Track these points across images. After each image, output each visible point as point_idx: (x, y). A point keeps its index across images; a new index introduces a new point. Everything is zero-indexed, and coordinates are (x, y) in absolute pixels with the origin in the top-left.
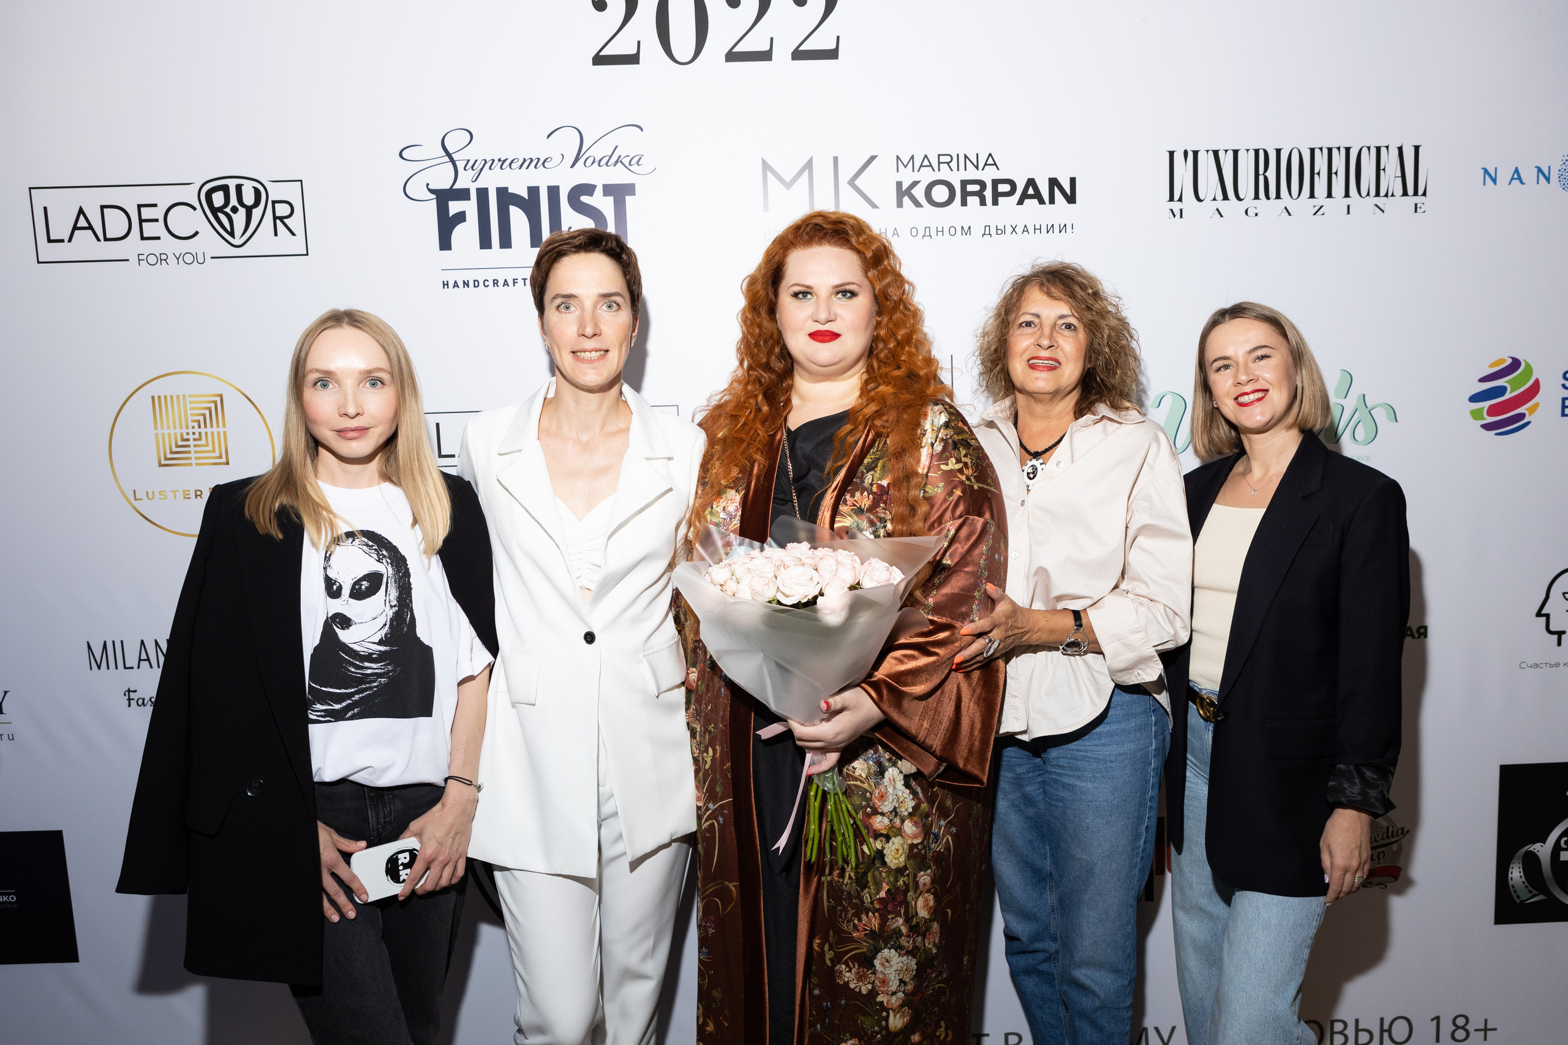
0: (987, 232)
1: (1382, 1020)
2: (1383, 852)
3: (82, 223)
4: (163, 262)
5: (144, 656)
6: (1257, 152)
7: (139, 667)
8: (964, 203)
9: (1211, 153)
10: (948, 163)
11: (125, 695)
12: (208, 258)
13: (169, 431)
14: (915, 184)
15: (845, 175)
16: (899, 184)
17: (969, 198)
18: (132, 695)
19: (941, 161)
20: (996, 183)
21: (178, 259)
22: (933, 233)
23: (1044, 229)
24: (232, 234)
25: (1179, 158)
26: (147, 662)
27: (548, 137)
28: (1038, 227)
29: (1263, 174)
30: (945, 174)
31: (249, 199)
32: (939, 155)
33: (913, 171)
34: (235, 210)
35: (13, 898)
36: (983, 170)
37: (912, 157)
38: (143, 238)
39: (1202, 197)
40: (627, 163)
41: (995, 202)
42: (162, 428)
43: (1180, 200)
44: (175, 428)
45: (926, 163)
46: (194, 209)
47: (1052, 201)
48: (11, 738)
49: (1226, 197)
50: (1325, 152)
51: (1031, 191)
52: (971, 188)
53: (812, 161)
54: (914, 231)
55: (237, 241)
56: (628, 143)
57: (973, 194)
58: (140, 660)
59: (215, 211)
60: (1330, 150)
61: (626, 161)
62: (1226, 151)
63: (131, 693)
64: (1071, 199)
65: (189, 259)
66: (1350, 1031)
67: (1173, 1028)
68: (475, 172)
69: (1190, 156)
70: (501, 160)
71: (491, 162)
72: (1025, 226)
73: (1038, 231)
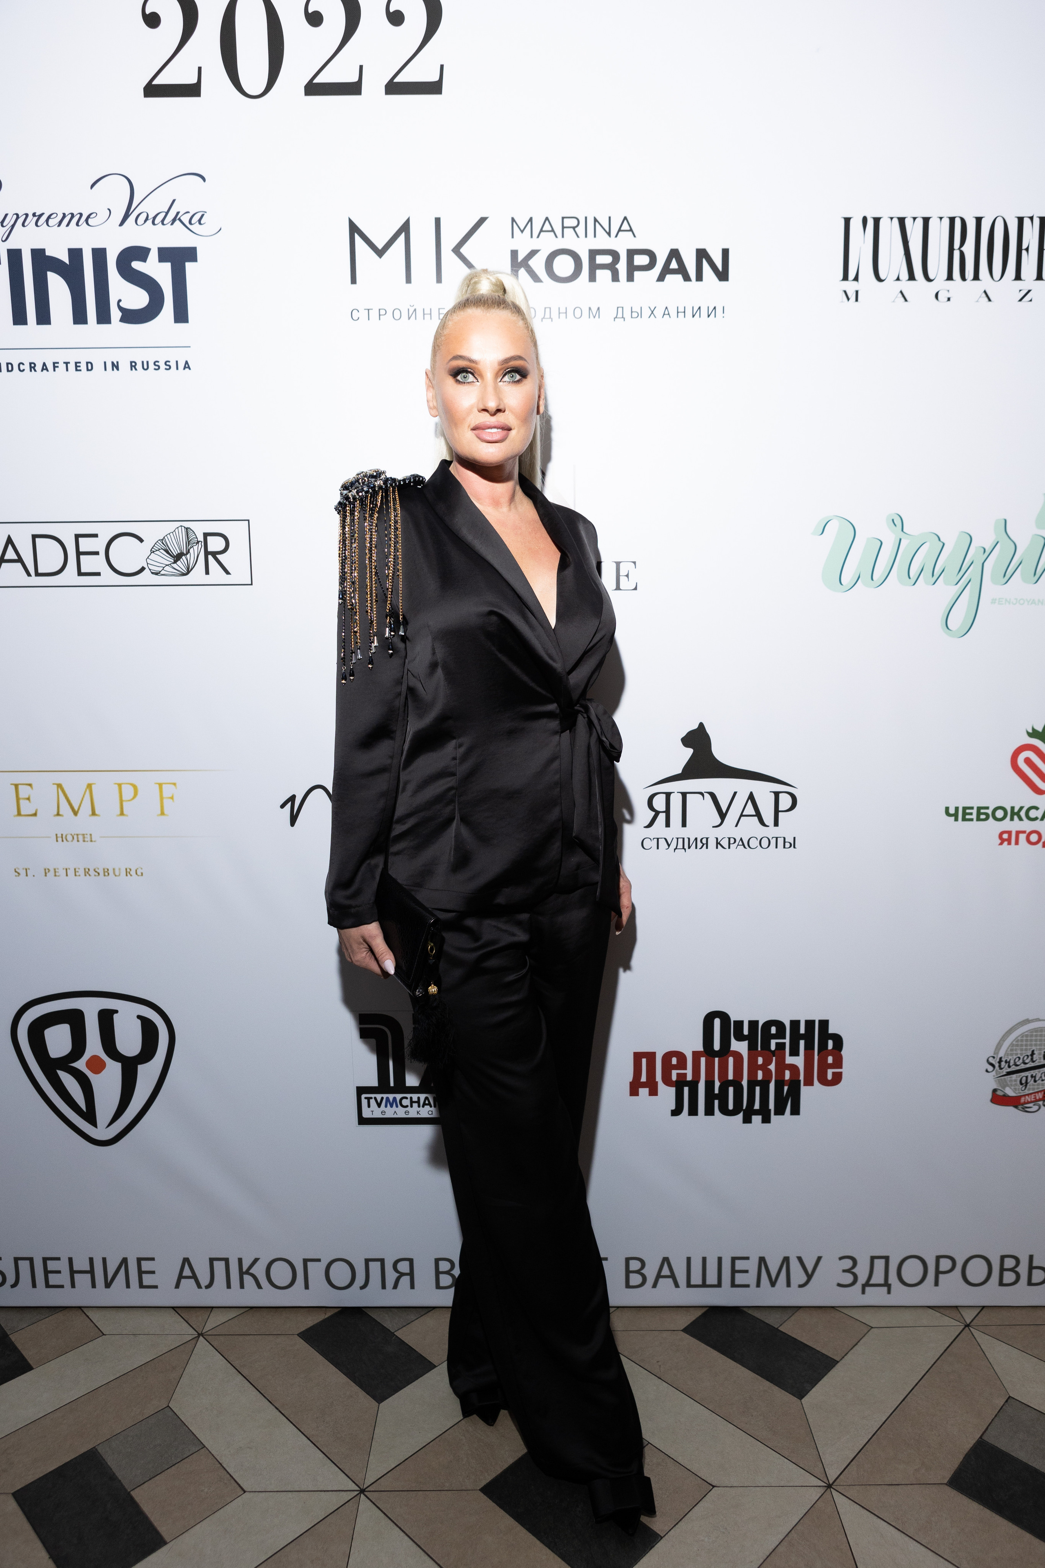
0: (620, 315)
6: (952, 220)
8: (592, 278)
9: (896, 222)
10: (574, 228)
14: (533, 253)
15: (449, 242)
16: (514, 253)
17: (599, 273)
19: (565, 225)
20: (631, 253)
22: (555, 314)
23: (689, 313)
25: (856, 226)
28: (681, 309)
29: (959, 249)
30: (569, 241)
32: (563, 218)
33: (532, 237)
36: (616, 236)
37: (531, 220)
39: (882, 277)
40: (187, 223)
41: (630, 278)
43: (856, 279)
45: (547, 227)
47: (699, 277)
49: (912, 277)
50: (1037, 222)
51: (674, 265)
52: (601, 259)
53: (409, 222)
56: (188, 198)
57: (603, 267)
60: (1041, 220)
61: (186, 219)
62: (915, 219)
64: (723, 275)
66: (1023, 1269)
67: (819, 1259)
68: (5, 229)
69: (870, 224)
70: (36, 214)
71: (25, 216)
72: (666, 308)
73: (681, 315)
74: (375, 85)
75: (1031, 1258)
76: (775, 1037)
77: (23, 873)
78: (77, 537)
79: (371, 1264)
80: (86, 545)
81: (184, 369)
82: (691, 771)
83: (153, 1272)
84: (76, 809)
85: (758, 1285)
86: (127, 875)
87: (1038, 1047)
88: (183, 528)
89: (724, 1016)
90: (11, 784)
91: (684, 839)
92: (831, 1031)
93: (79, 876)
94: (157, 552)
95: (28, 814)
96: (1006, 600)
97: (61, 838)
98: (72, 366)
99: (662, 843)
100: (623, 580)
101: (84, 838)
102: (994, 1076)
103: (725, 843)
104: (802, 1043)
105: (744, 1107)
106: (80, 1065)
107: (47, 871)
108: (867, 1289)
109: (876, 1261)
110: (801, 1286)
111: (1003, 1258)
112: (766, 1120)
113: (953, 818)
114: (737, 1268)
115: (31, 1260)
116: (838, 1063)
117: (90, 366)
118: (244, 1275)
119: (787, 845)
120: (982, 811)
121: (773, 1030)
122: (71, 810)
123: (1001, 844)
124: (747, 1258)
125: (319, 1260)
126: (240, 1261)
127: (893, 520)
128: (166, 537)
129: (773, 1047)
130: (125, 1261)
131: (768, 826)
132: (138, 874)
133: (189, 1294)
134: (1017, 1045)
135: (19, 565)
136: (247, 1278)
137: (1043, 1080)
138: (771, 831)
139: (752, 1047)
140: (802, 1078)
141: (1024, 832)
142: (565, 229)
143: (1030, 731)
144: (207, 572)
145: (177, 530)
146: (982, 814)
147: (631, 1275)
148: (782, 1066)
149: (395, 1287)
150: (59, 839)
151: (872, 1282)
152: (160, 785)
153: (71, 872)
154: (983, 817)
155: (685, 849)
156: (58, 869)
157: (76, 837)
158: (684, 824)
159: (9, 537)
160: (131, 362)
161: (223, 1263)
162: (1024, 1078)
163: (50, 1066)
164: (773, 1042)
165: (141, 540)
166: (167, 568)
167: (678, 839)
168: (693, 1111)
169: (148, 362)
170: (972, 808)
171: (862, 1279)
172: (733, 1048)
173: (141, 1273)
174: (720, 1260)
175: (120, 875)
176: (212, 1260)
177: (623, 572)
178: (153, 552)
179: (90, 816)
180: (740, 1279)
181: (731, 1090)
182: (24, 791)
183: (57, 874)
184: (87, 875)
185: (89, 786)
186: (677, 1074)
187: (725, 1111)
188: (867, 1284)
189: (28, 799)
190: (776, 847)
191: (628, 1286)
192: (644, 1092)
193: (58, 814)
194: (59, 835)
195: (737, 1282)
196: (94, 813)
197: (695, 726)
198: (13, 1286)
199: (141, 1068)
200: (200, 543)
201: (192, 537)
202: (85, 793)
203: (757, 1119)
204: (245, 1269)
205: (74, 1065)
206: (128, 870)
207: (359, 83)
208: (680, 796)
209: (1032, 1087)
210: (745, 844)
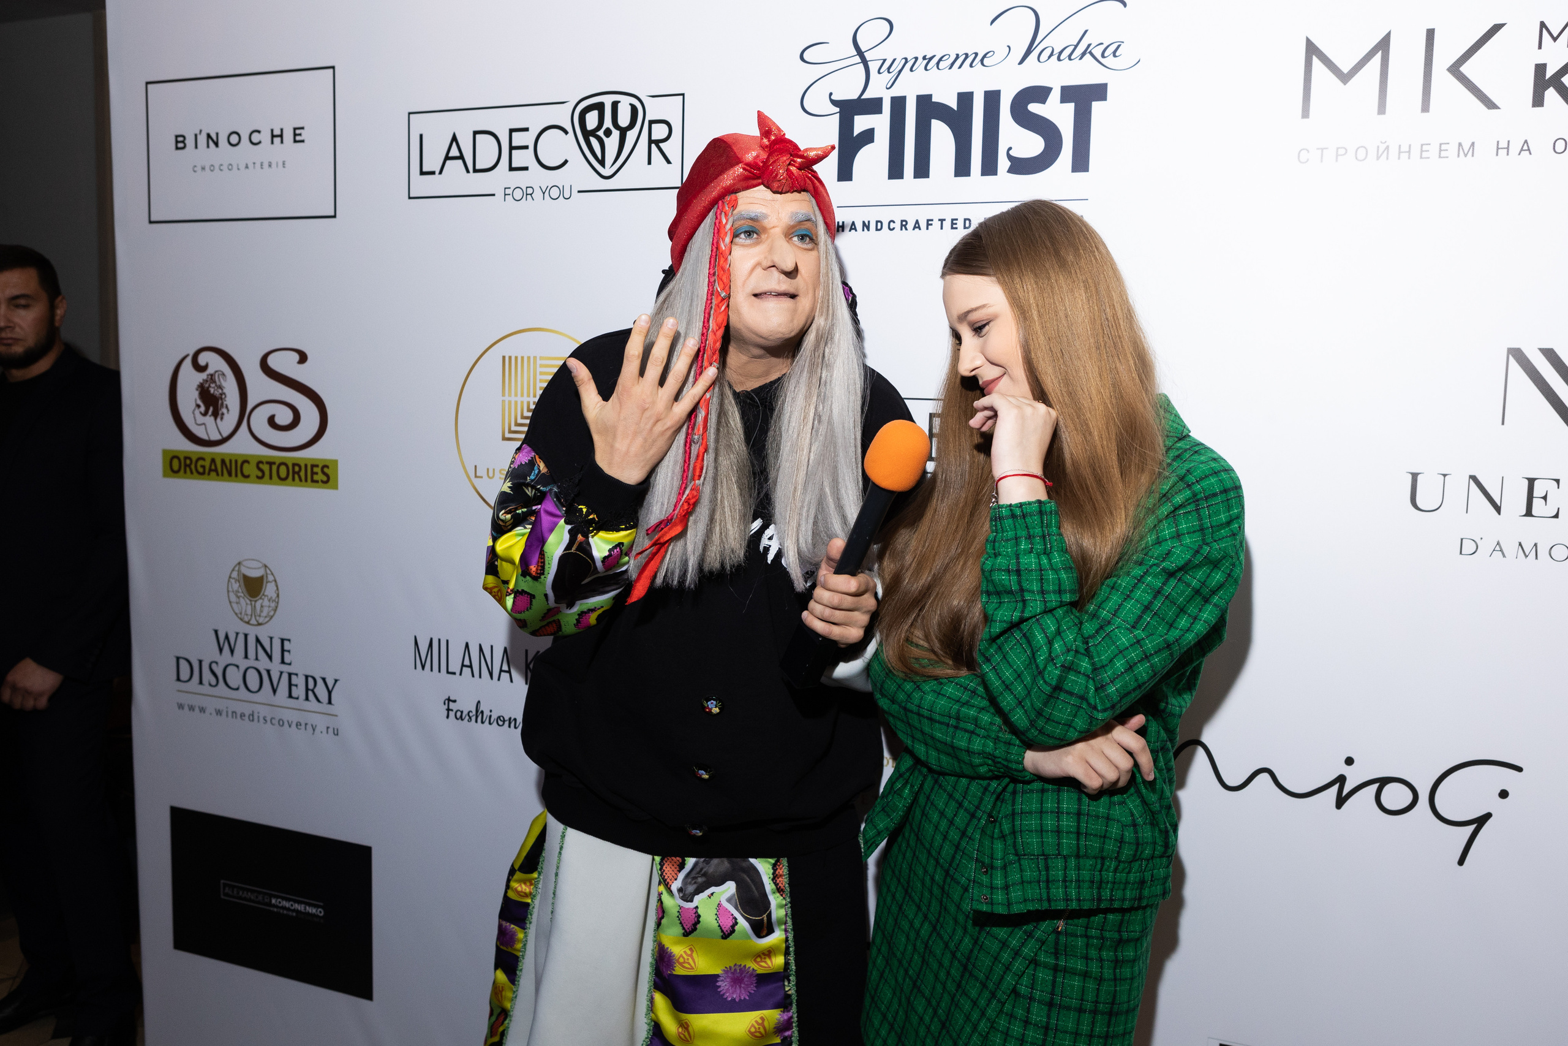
3: (454, 152)
4: (529, 196)
5: (467, 662)
7: (461, 674)
11: (445, 704)
12: (575, 192)
13: (516, 399)
15: (1444, 58)
18: (452, 706)
21: (544, 193)
24: (602, 162)
26: (469, 669)
27: (992, 22)
31: (624, 120)
34: (608, 133)
35: (320, 912)
38: (511, 169)
40: (1098, 56)
42: (510, 395)
44: (522, 395)
46: (566, 132)
48: (336, 733)
53: (1389, 37)
55: (606, 172)
56: (1104, 27)
58: (463, 665)
59: (587, 134)
61: (1097, 51)
63: (451, 703)
65: (555, 193)
68: (891, 75)
70: (927, 57)
71: (914, 60)
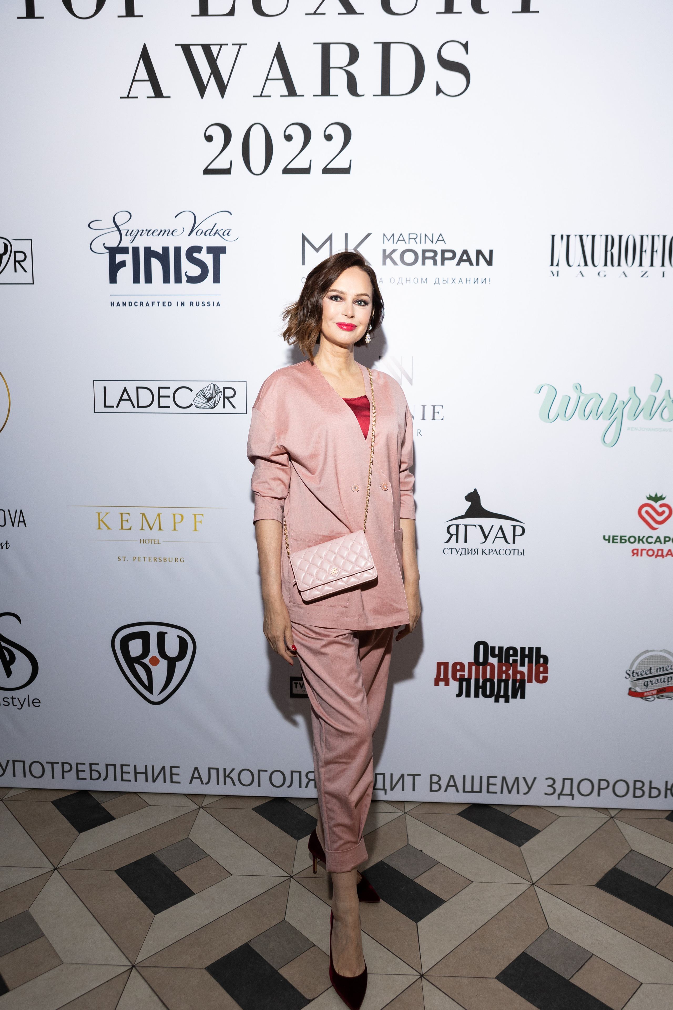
0: (437, 282)
1: (667, 782)
2: (671, 677)
6: (607, 237)
8: (424, 264)
9: (578, 238)
10: (415, 239)
14: (394, 251)
15: (352, 245)
16: (384, 251)
17: (427, 261)
19: (410, 238)
20: (443, 252)
22: (404, 281)
23: (472, 281)
25: (557, 239)
27: (176, 217)
28: (468, 280)
29: (610, 251)
30: (412, 245)
31: (1, 250)
32: (409, 234)
33: (393, 243)
36: (436, 243)
37: (393, 235)
39: (571, 264)
40: (221, 235)
41: (443, 264)
43: (558, 265)
45: (401, 238)
47: (478, 264)
49: (586, 264)
50: (650, 238)
51: (465, 257)
52: (428, 254)
53: (332, 235)
54: (392, 279)
56: (223, 223)
57: (429, 258)
60: (653, 237)
61: (221, 233)
62: (587, 236)
64: (490, 263)
66: (646, 788)
67: (535, 779)
68: (132, 237)
69: (565, 238)
70: (148, 230)
71: (142, 231)
72: (461, 279)
73: (468, 282)
74: (317, 169)
75: (651, 782)
76: (512, 656)
77: (122, 559)
78: (159, 388)
79: (294, 774)
80: (163, 392)
81: (217, 306)
82: (470, 514)
83: (178, 775)
84: (151, 526)
85: (502, 792)
86: (175, 562)
87: (654, 666)
88: (213, 385)
89: (485, 644)
90: (119, 513)
91: (465, 549)
92: (542, 653)
93: (151, 561)
94: (199, 397)
95: (127, 528)
96: (635, 428)
97: (143, 541)
98: (161, 304)
99: (454, 551)
100: (436, 414)
101: (155, 541)
102: (630, 680)
103: (487, 552)
104: (526, 659)
105: (495, 694)
106: (146, 661)
107: (135, 558)
108: (561, 797)
109: (566, 781)
110: (525, 794)
111: (635, 782)
112: (507, 701)
113: (607, 541)
114: (490, 782)
115: (114, 765)
116: (546, 671)
117: (170, 304)
118: (226, 778)
119: (520, 554)
120: (623, 538)
121: (511, 652)
122: (148, 527)
123: (633, 556)
124: (496, 777)
125: (266, 771)
126: (225, 769)
127: (576, 386)
128: (204, 389)
129: (511, 661)
130: (164, 768)
131: (510, 543)
132: (181, 561)
133: (197, 788)
134: (642, 664)
135: (129, 402)
136: (228, 780)
137: (656, 684)
138: (511, 546)
139: (500, 661)
140: (526, 678)
141: (645, 550)
142: (410, 240)
143: (648, 496)
144: (224, 407)
145: (209, 386)
146: (623, 540)
147: (433, 785)
148: (515, 672)
149: (306, 787)
150: (141, 542)
151: (564, 793)
152: (195, 515)
153: (147, 559)
154: (623, 541)
155: (466, 555)
156: (140, 557)
157: (150, 541)
158: (466, 541)
159: (125, 387)
160: (191, 302)
161: (216, 770)
162: (646, 682)
163: (131, 661)
164: (511, 659)
165: (191, 391)
166: (204, 405)
167: (462, 549)
168: (468, 695)
169: (199, 302)
170: (617, 536)
171: (558, 791)
172: (489, 661)
173: (172, 774)
174: (481, 777)
175: (172, 561)
176: (210, 769)
177: (436, 411)
178: (197, 396)
179: (158, 530)
180: (492, 788)
181: (488, 684)
182: (125, 517)
183: (140, 560)
184: (155, 561)
185: (159, 515)
186: (460, 674)
187: (485, 695)
188: (561, 794)
189: (127, 521)
190: (514, 555)
191: (431, 790)
192: (442, 683)
193: (142, 529)
194: (142, 540)
195: (490, 790)
196: (160, 529)
197: (472, 491)
198: (104, 780)
199: (177, 663)
200: (221, 392)
201: (217, 389)
202: (156, 518)
203: (502, 700)
204: (227, 774)
205: (143, 661)
206: (176, 559)
207: (309, 168)
208: (464, 526)
209: (650, 687)
210: (497, 553)
